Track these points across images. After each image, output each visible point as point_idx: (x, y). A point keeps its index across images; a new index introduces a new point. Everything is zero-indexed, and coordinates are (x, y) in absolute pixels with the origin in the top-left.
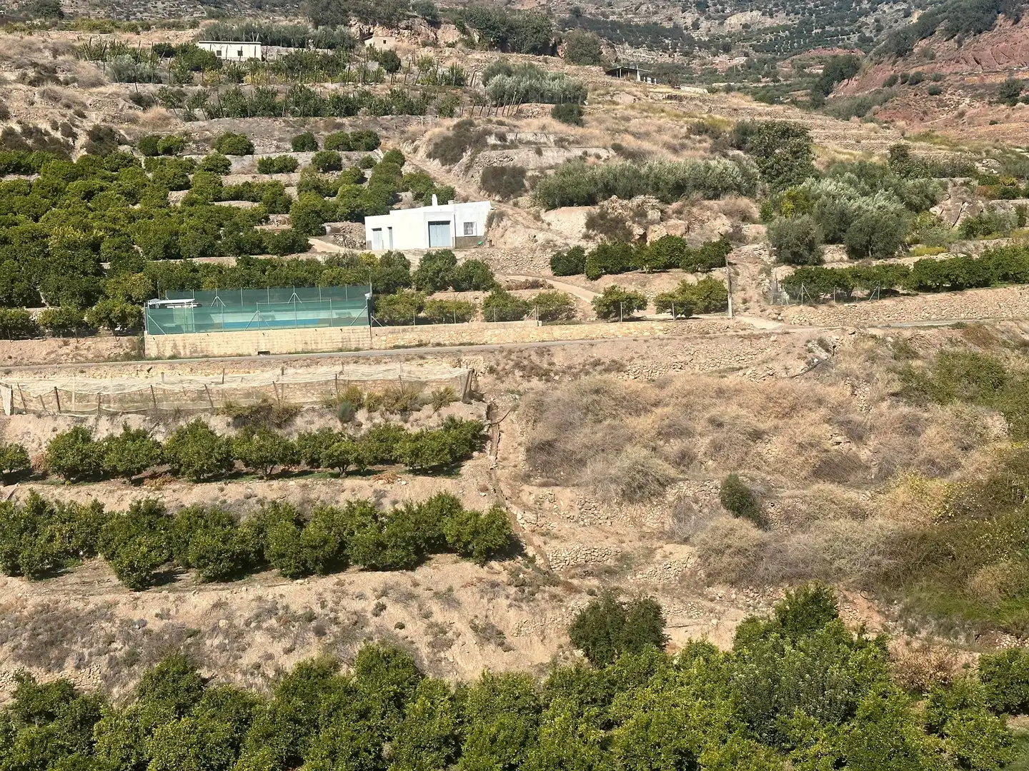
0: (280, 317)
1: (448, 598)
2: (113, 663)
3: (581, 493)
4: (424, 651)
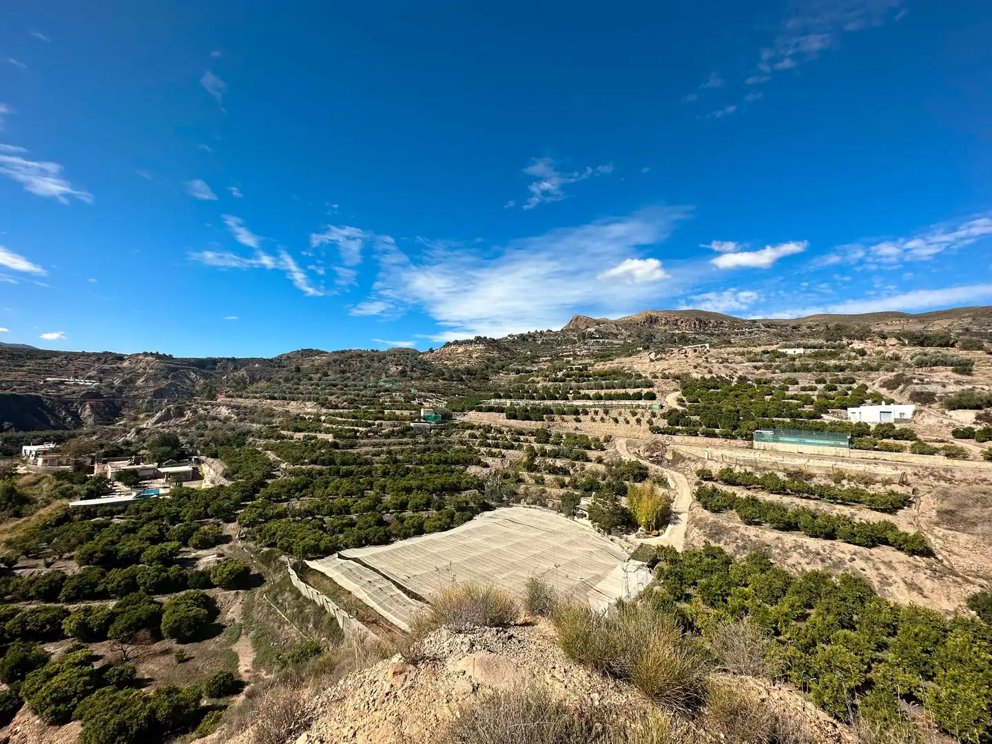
0: (807, 441)
1: (889, 565)
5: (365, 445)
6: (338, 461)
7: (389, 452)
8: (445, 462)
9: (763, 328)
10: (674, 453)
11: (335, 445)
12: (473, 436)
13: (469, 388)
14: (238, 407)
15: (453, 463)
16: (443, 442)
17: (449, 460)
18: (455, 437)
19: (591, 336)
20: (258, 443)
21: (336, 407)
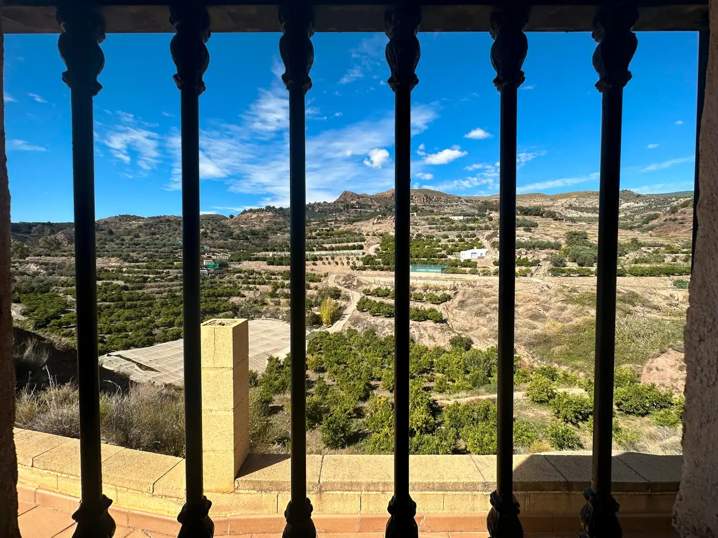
0: (429, 270)
1: (425, 329)
2: (364, 328)
3: (466, 313)
4: (417, 338)
5: (151, 287)
6: (125, 298)
7: (170, 291)
8: (214, 295)
9: (464, 203)
10: (358, 281)
11: (126, 288)
12: (239, 277)
13: (253, 244)
14: (46, 264)
15: (219, 296)
16: (216, 283)
17: (216, 294)
18: (227, 278)
19: (353, 207)
20: (60, 291)
21: (137, 261)
